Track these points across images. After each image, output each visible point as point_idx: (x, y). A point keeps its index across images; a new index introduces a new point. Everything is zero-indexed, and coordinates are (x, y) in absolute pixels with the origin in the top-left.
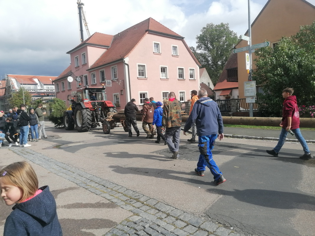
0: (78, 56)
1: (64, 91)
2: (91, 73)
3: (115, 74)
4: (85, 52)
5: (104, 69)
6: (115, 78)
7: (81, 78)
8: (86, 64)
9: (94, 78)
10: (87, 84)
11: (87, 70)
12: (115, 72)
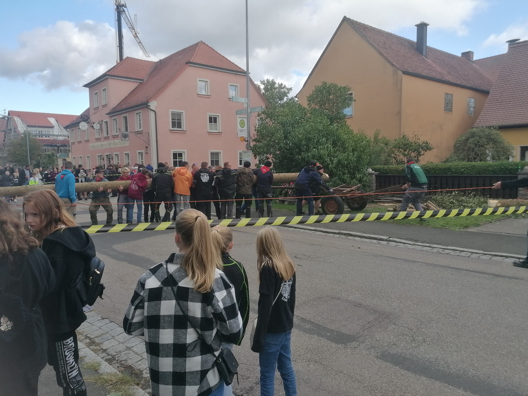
0: (97, 91)
1: (80, 142)
2: (113, 118)
3: (140, 123)
4: (106, 87)
5: (126, 115)
7: (101, 125)
10: (108, 134)
11: (106, 114)
12: (140, 121)
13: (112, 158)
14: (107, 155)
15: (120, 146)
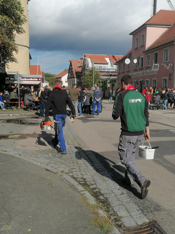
0: (138, 37)
1: (123, 73)
2: (147, 55)
3: (167, 57)
5: (158, 51)
6: (167, 61)
7: (138, 60)
8: (144, 46)
9: (149, 60)
10: (142, 66)
11: (143, 52)
12: (167, 55)
13: (144, 83)
14: (140, 81)
15: (150, 74)
